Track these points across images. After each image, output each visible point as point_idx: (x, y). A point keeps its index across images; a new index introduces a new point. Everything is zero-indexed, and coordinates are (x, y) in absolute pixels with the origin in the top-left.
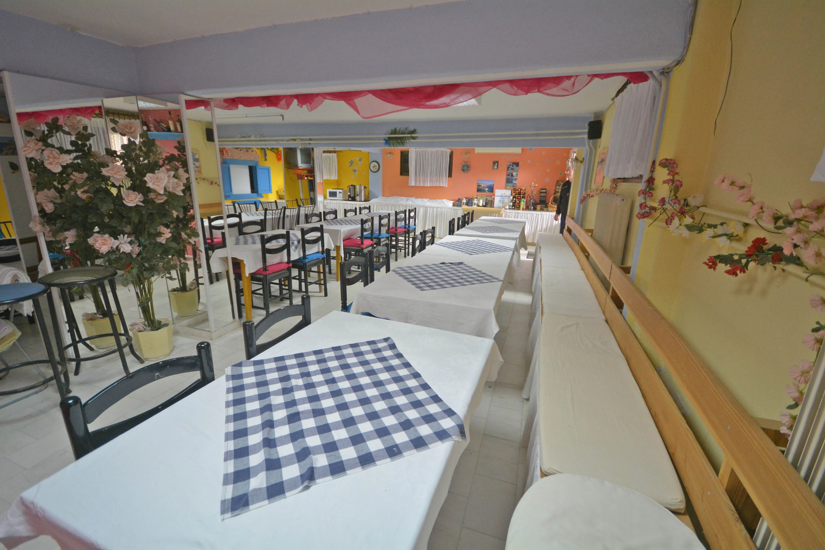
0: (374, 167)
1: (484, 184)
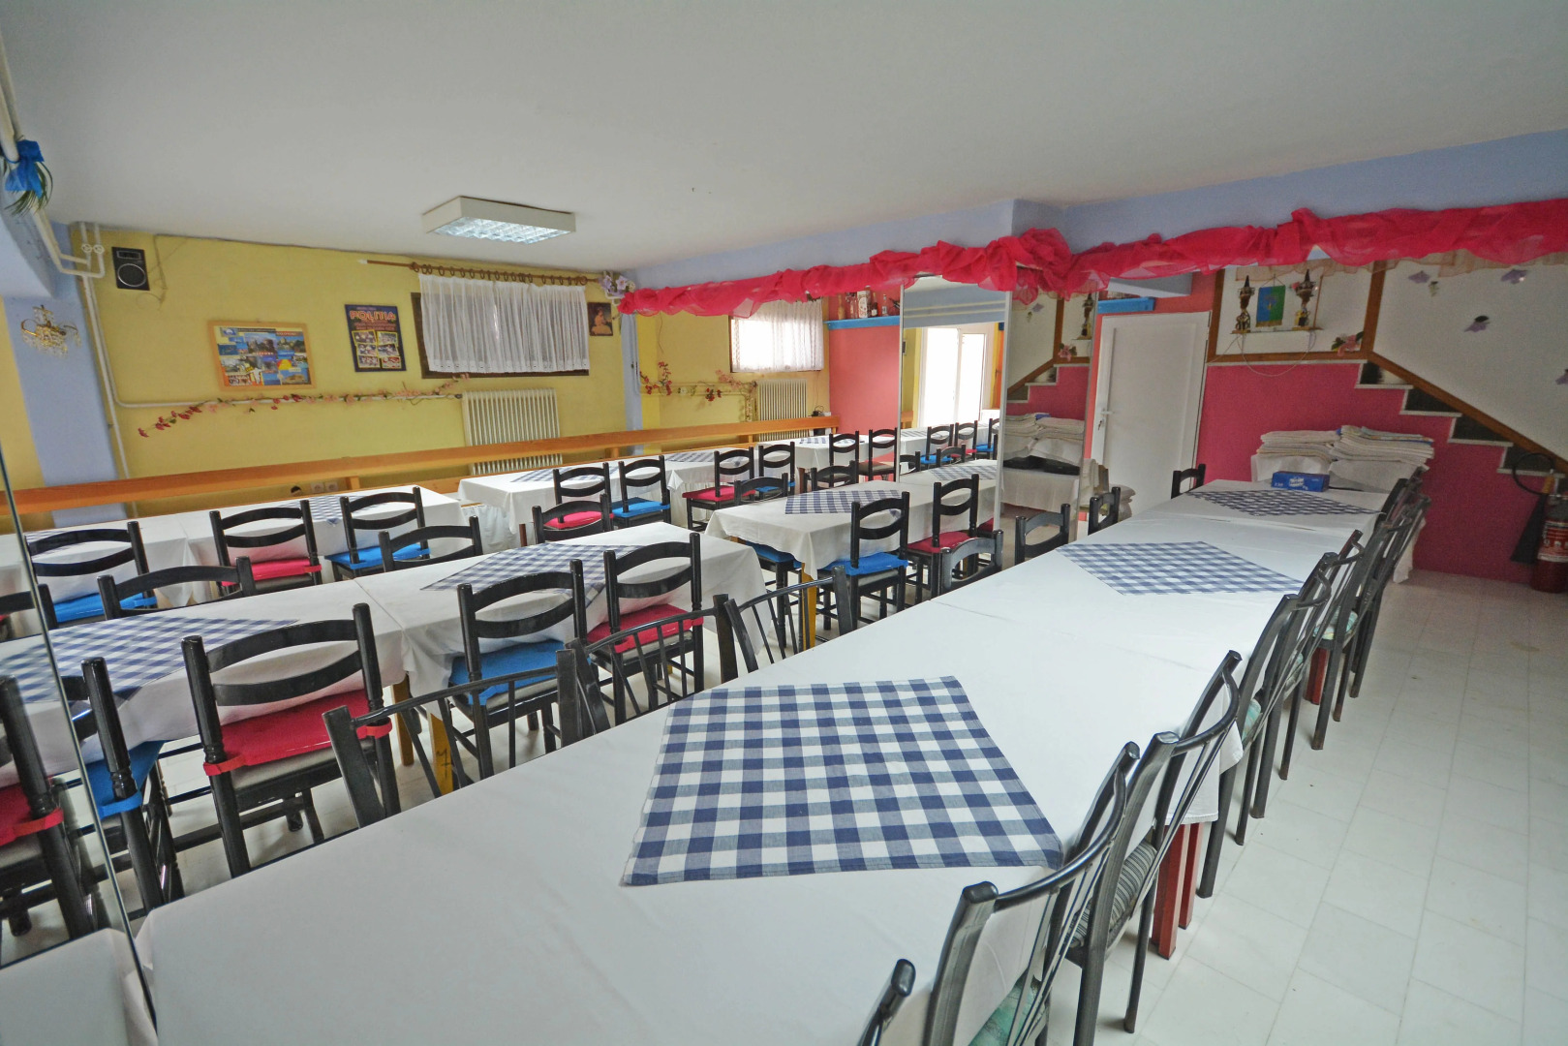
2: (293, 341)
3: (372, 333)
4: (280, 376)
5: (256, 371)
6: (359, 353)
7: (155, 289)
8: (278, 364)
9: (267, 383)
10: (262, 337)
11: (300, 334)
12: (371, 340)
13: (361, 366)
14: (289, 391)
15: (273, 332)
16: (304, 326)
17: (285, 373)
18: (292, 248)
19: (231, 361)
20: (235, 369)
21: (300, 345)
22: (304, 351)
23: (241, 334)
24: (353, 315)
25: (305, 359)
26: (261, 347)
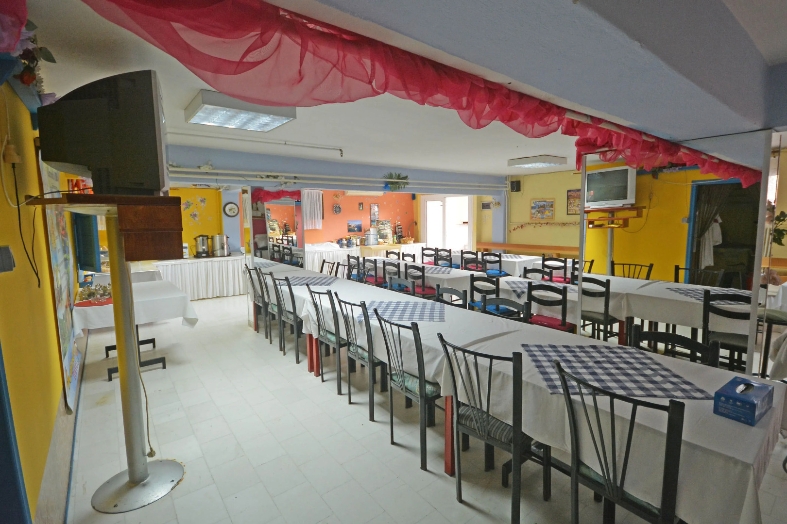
0: (230, 210)
1: (354, 224)
2: (550, 204)
3: (574, 200)
4: (545, 216)
5: (539, 214)
6: (569, 208)
7: (522, 191)
8: (545, 212)
9: (542, 218)
10: (542, 203)
11: (552, 202)
12: (574, 203)
13: (569, 213)
14: (546, 222)
15: (545, 201)
16: (554, 199)
17: (546, 215)
18: (557, 173)
19: (533, 211)
20: (534, 214)
21: (552, 206)
22: (552, 207)
23: (538, 203)
24: (569, 194)
25: (553, 210)
26: (541, 207)
